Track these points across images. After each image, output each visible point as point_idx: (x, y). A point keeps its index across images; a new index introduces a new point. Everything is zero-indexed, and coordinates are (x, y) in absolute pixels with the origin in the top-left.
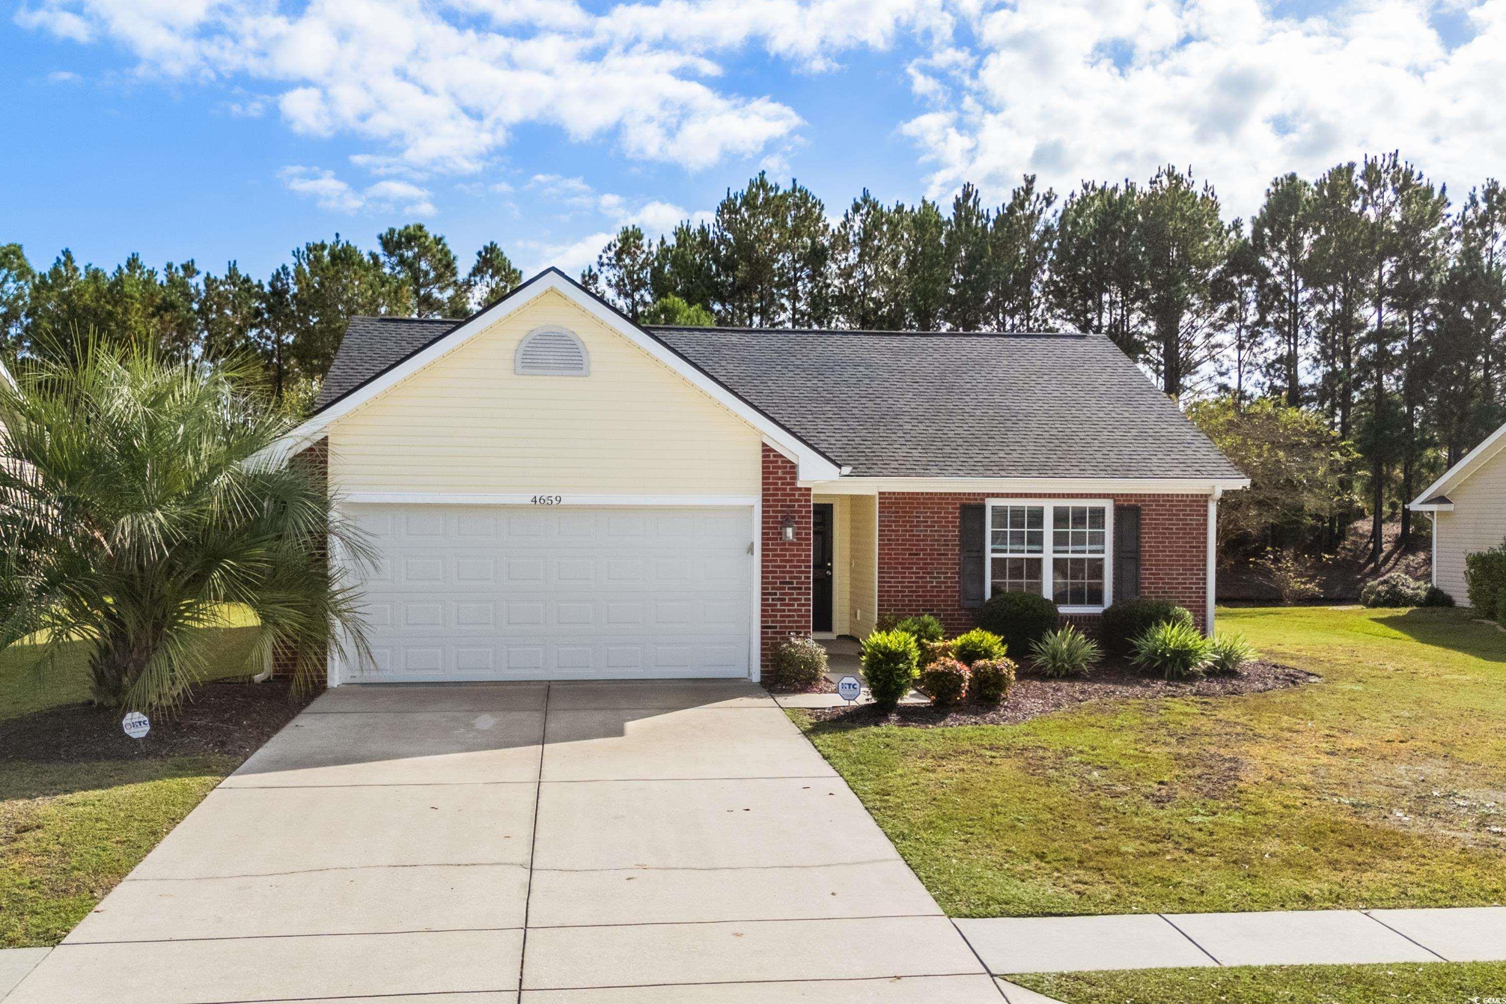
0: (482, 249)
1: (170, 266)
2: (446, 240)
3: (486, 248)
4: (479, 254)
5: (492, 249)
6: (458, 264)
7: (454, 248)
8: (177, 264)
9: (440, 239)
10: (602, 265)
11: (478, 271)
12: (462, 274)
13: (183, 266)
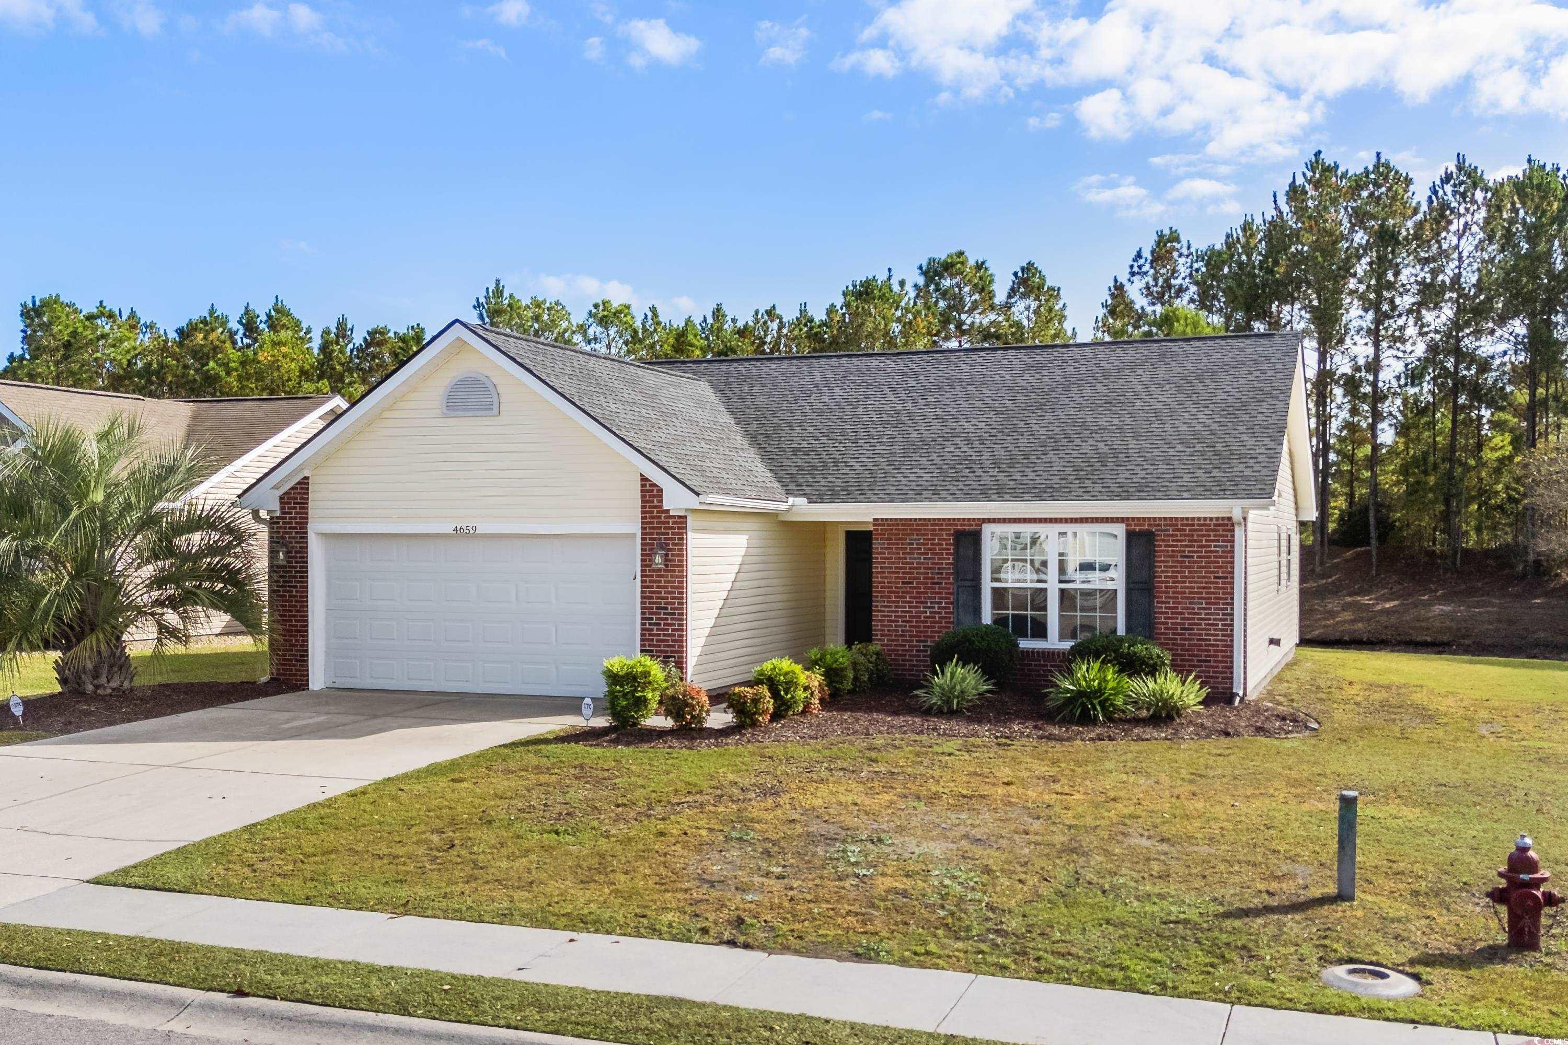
2: (987, 265)
3: (1023, 269)
4: (1015, 274)
5: (1029, 268)
9: (983, 263)
10: (1133, 274)
11: (1012, 292)
12: (1000, 297)
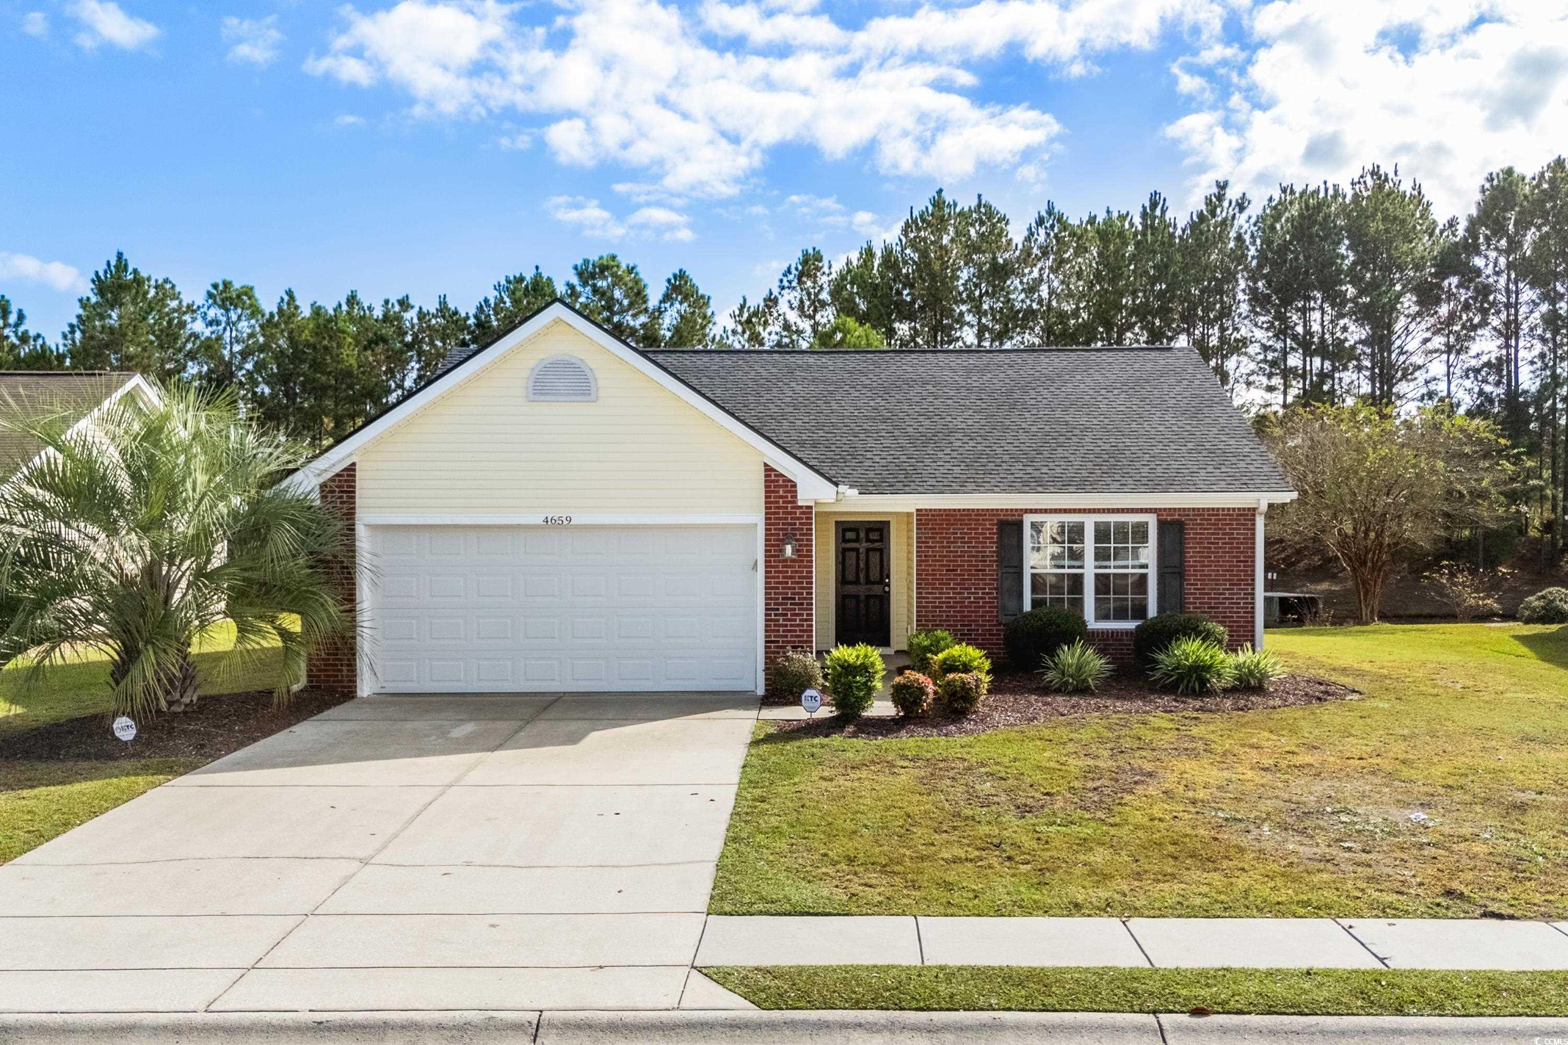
0: (671, 276)
1: (387, 302)
2: (638, 269)
3: (675, 276)
4: (669, 281)
5: (681, 275)
6: (648, 291)
7: (645, 275)
8: (393, 300)
9: (633, 268)
10: (783, 288)
11: (667, 298)
12: (653, 302)
13: (399, 301)
